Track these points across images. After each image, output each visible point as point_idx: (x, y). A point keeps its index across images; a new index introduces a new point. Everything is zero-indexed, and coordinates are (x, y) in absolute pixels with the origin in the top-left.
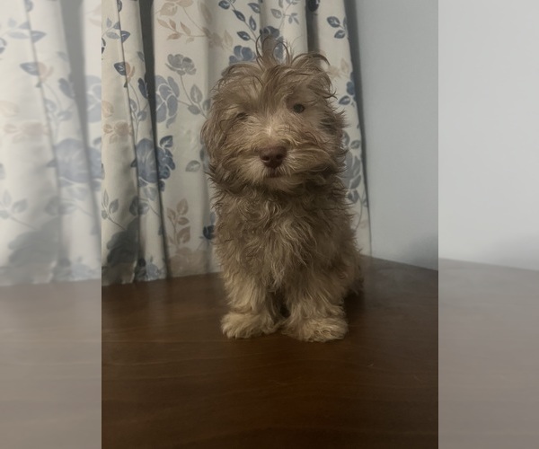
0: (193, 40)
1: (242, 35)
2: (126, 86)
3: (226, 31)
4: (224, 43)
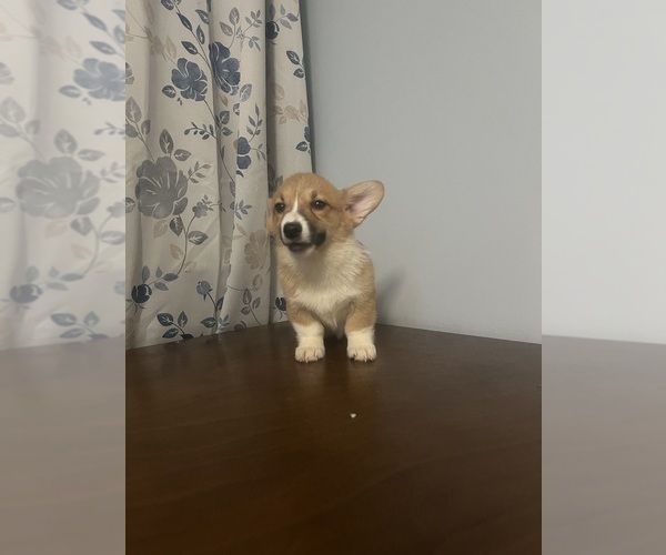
0: (131, 39)
1: (187, 45)
3: (168, 38)
4: (166, 51)
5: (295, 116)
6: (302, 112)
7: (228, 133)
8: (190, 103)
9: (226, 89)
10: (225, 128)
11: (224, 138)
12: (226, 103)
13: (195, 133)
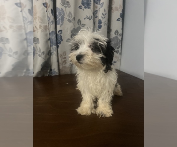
2: (47, 12)
5: (117, 10)
6: (120, 8)
7: (97, 17)
8: (86, 10)
9: (97, 3)
10: (96, 16)
11: (96, 19)
12: (97, 7)
13: (87, 19)
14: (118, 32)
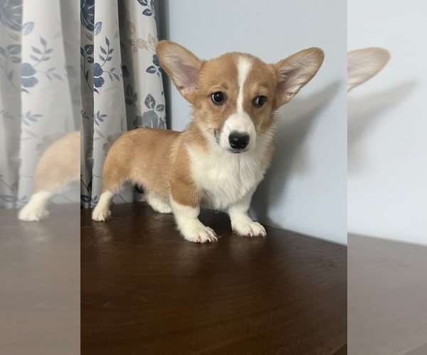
5: (145, 47)
6: (150, 43)
9: (90, 28)
10: (90, 58)
11: (88, 64)
12: (91, 38)
14: (153, 100)
